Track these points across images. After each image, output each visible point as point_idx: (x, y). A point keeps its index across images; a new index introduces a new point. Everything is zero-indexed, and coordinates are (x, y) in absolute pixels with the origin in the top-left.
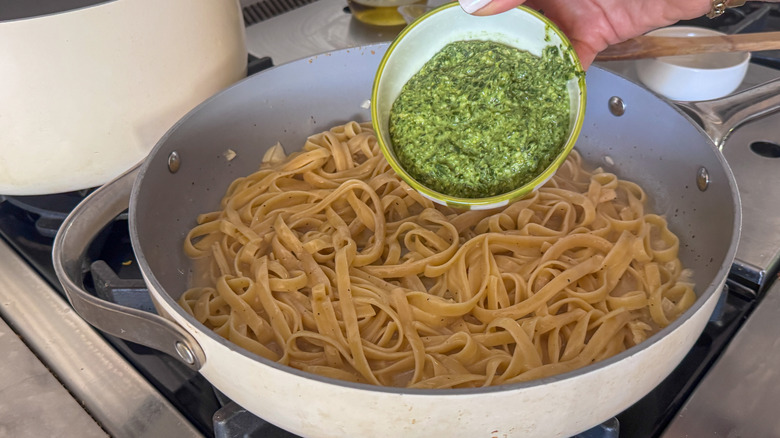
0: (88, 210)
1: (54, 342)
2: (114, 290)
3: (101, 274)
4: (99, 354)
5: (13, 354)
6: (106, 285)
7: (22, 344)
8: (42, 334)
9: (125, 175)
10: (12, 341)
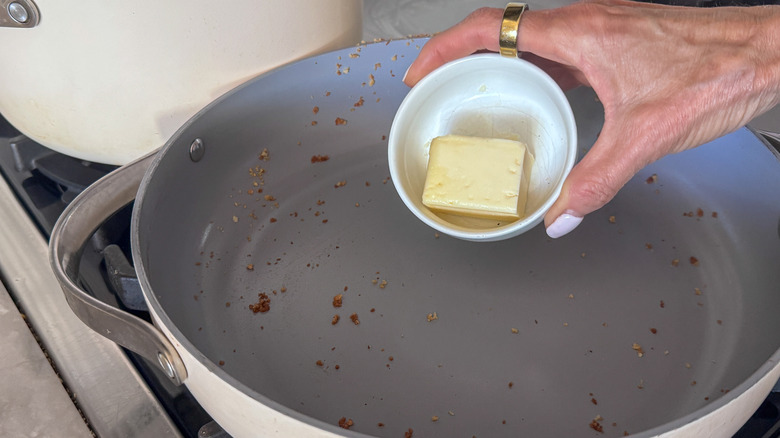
0: (97, 195)
1: (57, 326)
2: (123, 279)
3: (113, 259)
4: (99, 345)
5: (14, 334)
6: (116, 272)
7: (24, 324)
8: (46, 316)
9: (141, 160)
10: (15, 320)
